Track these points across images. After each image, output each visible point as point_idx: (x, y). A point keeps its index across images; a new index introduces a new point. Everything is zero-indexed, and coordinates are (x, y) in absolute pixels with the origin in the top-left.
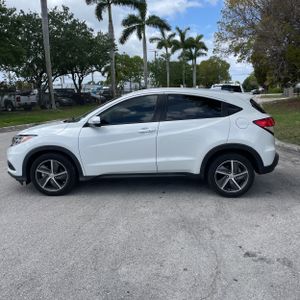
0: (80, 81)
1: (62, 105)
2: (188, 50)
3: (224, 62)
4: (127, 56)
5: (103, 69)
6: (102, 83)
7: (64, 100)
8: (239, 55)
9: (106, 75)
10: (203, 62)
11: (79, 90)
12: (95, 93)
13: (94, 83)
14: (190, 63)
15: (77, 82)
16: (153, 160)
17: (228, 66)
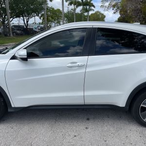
0: (27, 22)
1: (17, 35)
2: (85, 7)
3: (103, 14)
4: (53, 9)
5: (40, 15)
6: (40, 23)
7: (18, 32)
8: (115, 9)
9: (42, 18)
10: (92, 14)
11: (27, 27)
12: (36, 28)
13: (36, 24)
14: (86, 14)
15: (26, 22)
16: (81, 94)
17: (105, 17)
